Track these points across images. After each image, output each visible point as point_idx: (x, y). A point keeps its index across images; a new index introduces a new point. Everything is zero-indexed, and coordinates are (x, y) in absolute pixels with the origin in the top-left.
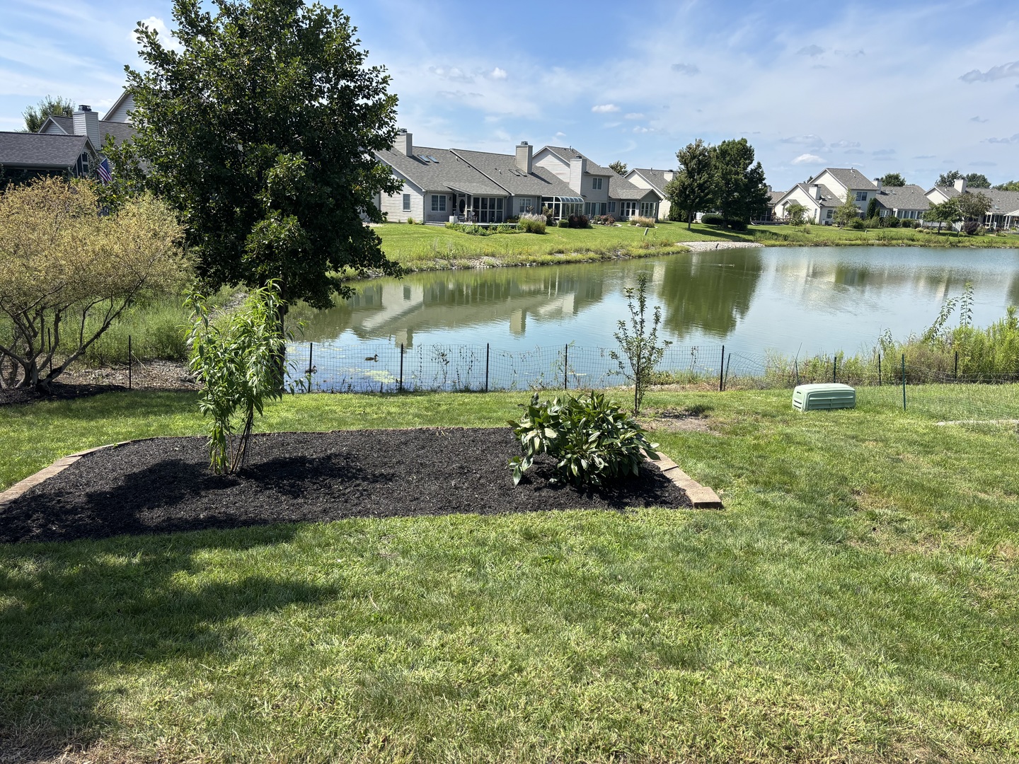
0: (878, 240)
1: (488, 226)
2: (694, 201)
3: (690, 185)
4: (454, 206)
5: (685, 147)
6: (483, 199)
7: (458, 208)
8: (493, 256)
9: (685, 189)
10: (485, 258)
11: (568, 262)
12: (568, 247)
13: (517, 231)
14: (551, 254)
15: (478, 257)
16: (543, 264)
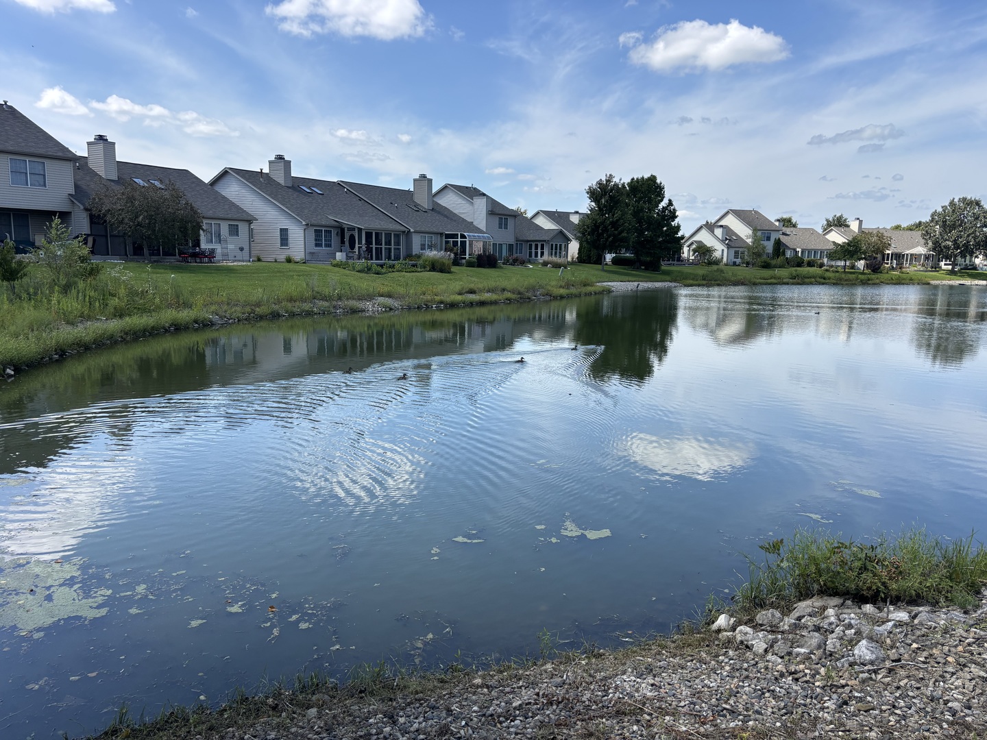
0: (791, 278)
1: (384, 264)
2: (607, 240)
3: (602, 223)
4: (343, 242)
5: (594, 183)
6: (377, 234)
7: (347, 244)
8: (389, 296)
9: (599, 227)
10: (379, 298)
11: (482, 304)
12: (481, 286)
13: (419, 270)
14: (460, 294)
15: (370, 297)
16: (453, 306)
